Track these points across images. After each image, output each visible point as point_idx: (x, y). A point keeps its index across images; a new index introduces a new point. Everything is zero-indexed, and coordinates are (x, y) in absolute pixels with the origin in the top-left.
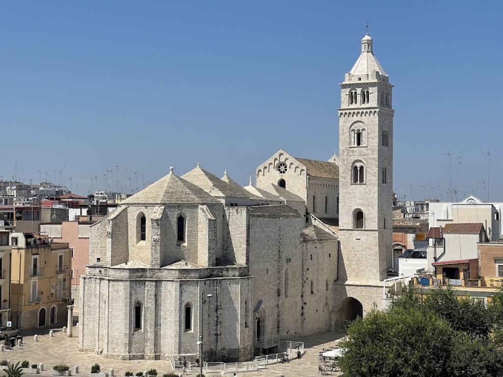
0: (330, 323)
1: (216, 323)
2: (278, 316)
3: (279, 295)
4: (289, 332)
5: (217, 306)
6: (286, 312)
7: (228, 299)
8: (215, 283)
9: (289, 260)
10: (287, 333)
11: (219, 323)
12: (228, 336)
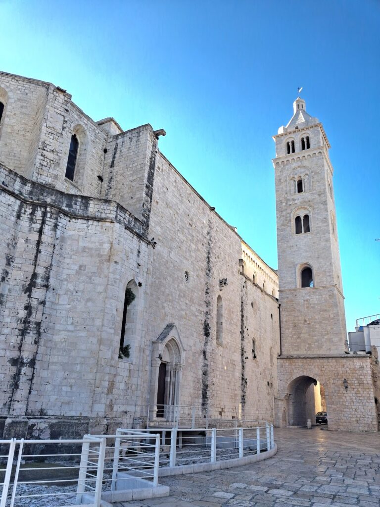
0: (276, 414)
1: (21, 326)
2: (205, 373)
3: (207, 334)
4: (223, 413)
5: (35, 275)
6: (218, 373)
7: (76, 267)
8: (39, 213)
9: (223, 282)
10: (221, 414)
11: (32, 326)
12: (61, 374)
